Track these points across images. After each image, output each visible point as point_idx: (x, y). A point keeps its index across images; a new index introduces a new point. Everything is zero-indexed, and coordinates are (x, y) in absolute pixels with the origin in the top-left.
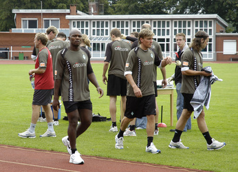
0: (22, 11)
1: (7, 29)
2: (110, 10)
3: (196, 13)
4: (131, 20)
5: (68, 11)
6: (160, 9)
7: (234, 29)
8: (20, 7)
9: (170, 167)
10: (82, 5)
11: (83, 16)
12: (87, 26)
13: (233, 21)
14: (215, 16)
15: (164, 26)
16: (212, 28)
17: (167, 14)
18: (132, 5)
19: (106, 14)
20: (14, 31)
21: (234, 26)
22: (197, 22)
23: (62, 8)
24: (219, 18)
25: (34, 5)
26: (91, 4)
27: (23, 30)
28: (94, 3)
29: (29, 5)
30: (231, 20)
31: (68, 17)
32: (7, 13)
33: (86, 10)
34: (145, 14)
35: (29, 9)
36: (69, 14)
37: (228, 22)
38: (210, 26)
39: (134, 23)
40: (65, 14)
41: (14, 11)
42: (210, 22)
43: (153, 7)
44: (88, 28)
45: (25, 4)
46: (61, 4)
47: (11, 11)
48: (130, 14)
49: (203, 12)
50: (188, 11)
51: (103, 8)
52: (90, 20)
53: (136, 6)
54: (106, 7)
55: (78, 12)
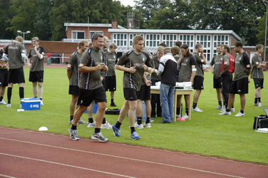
0: (72, 25)
1: (60, 39)
2: (145, 25)
3: (215, 29)
4: (161, 33)
5: (110, 25)
6: (186, 25)
7: (246, 43)
8: (71, 22)
9: (186, 153)
10: (122, 20)
11: (123, 30)
12: (125, 38)
13: (245, 36)
14: (231, 32)
15: (188, 39)
16: (228, 42)
17: (191, 29)
18: (163, 22)
19: (141, 28)
20: (65, 40)
21: (246, 40)
22: (215, 37)
23: (105, 23)
24: (234, 33)
25: (83, 20)
26: (129, 20)
27: (73, 40)
28: (132, 20)
29: (79, 20)
30: (243, 35)
31: (110, 30)
32: (60, 26)
33: (125, 25)
34: (174, 29)
35: (78, 23)
36: (111, 28)
37: (241, 37)
38: (227, 40)
39: (164, 36)
40: (108, 28)
41: (66, 24)
42: (227, 37)
43: (180, 23)
44: (126, 40)
45: (75, 19)
46: (104, 20)
47: (63, 24)
48: (161, 29)
49: (221, 29)
50: (209, 27)
51: (139, 24)
52: (128, 33)
53: (166, 22)
54: (142, 22)
55: (119, 26)
